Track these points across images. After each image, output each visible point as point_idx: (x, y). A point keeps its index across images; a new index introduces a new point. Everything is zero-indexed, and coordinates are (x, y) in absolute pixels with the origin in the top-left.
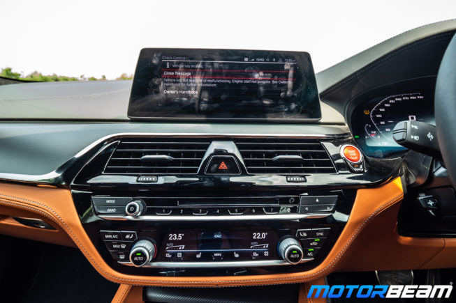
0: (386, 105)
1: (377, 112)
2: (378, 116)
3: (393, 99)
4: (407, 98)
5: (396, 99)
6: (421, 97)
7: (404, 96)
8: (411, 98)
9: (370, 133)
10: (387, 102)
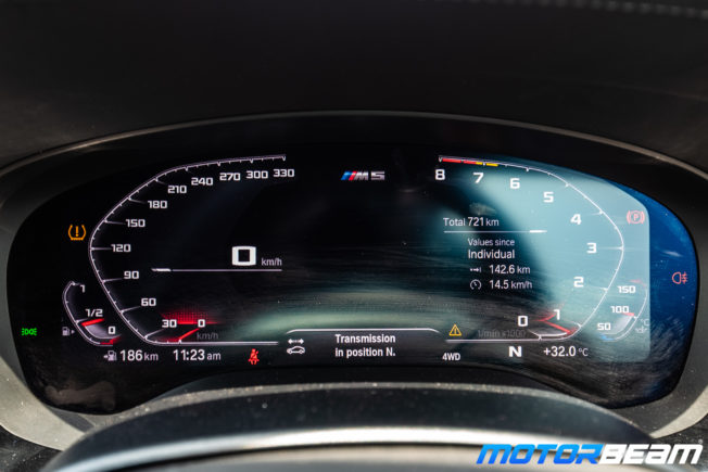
0: (155, 204)
1: (117, 233)
2: (118, 248)
3: (183, 178)
4: (235, 176)
5: (195, 181)
6: (288, 173)
7: (228, 168)
8: (251, 175)
9: (81, 314)
10: (158, 192)
